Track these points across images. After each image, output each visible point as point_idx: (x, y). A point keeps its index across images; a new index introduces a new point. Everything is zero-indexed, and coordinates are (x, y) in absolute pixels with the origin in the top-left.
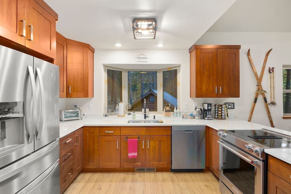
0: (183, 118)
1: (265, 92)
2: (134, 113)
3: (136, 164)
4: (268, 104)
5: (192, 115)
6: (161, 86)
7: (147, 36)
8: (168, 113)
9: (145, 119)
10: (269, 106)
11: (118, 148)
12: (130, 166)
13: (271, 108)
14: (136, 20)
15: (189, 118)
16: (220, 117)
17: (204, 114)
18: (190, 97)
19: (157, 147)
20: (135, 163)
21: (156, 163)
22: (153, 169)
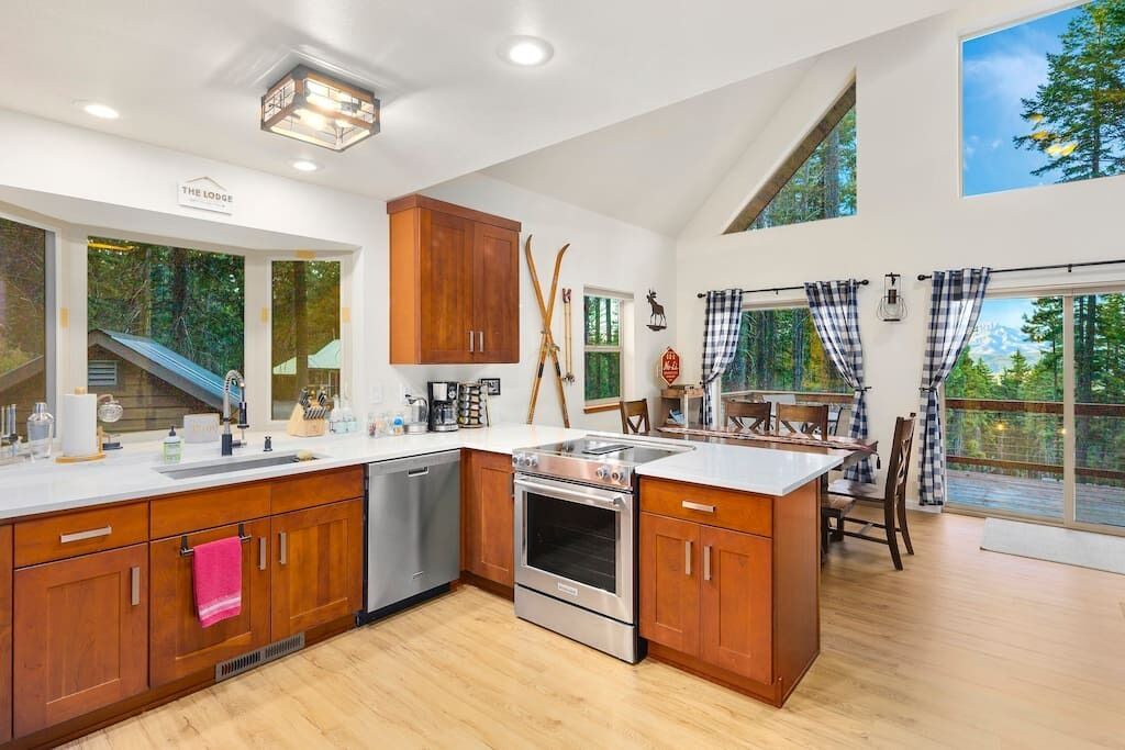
0: (372, 434)
1: (558, 348)
2: (172, 434)
3: (227, 643)
4: (562, 378)
5: (398, 422)
6: (265, 319)
7: (318, 135)
8: (315, 422)
9: (227, 457)
10: (564, 384)
11: (136, 601)
12: (199, 663)
13: (567, 387)
14: (301, 71)
15: (391, 432)
16: (476, 421)
17: (433, 416)
18: (391, 363)
19: (315, 550)
20: (224, 640)
21: (311, 611)
22: (295, 643)
